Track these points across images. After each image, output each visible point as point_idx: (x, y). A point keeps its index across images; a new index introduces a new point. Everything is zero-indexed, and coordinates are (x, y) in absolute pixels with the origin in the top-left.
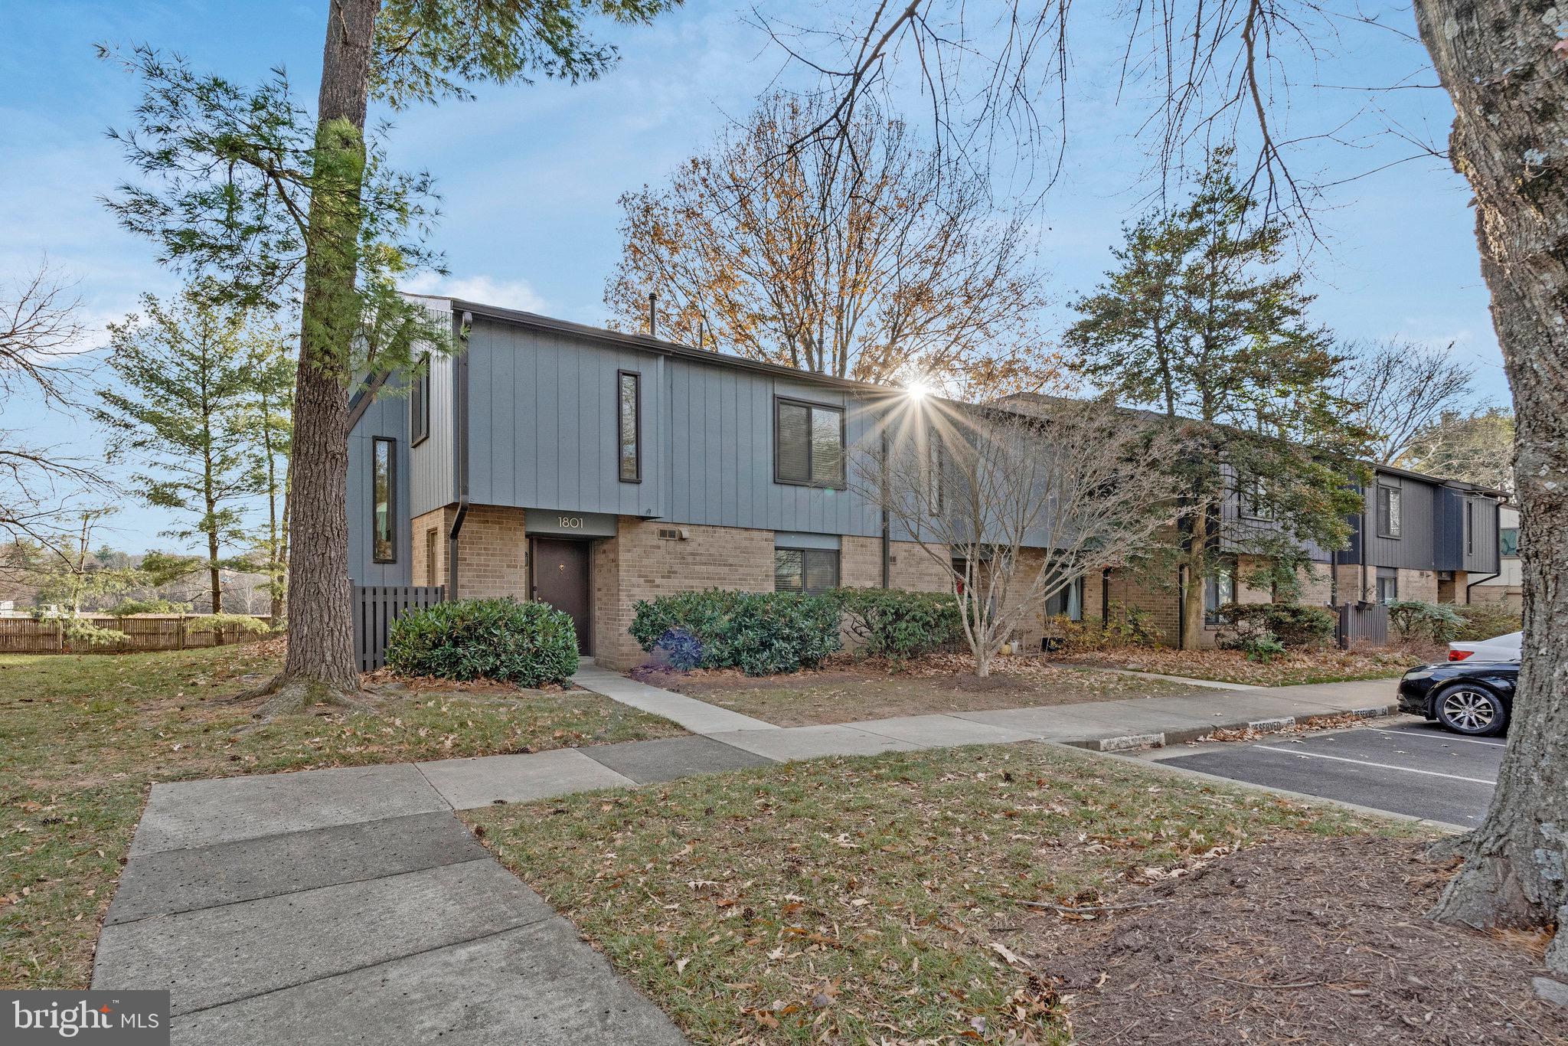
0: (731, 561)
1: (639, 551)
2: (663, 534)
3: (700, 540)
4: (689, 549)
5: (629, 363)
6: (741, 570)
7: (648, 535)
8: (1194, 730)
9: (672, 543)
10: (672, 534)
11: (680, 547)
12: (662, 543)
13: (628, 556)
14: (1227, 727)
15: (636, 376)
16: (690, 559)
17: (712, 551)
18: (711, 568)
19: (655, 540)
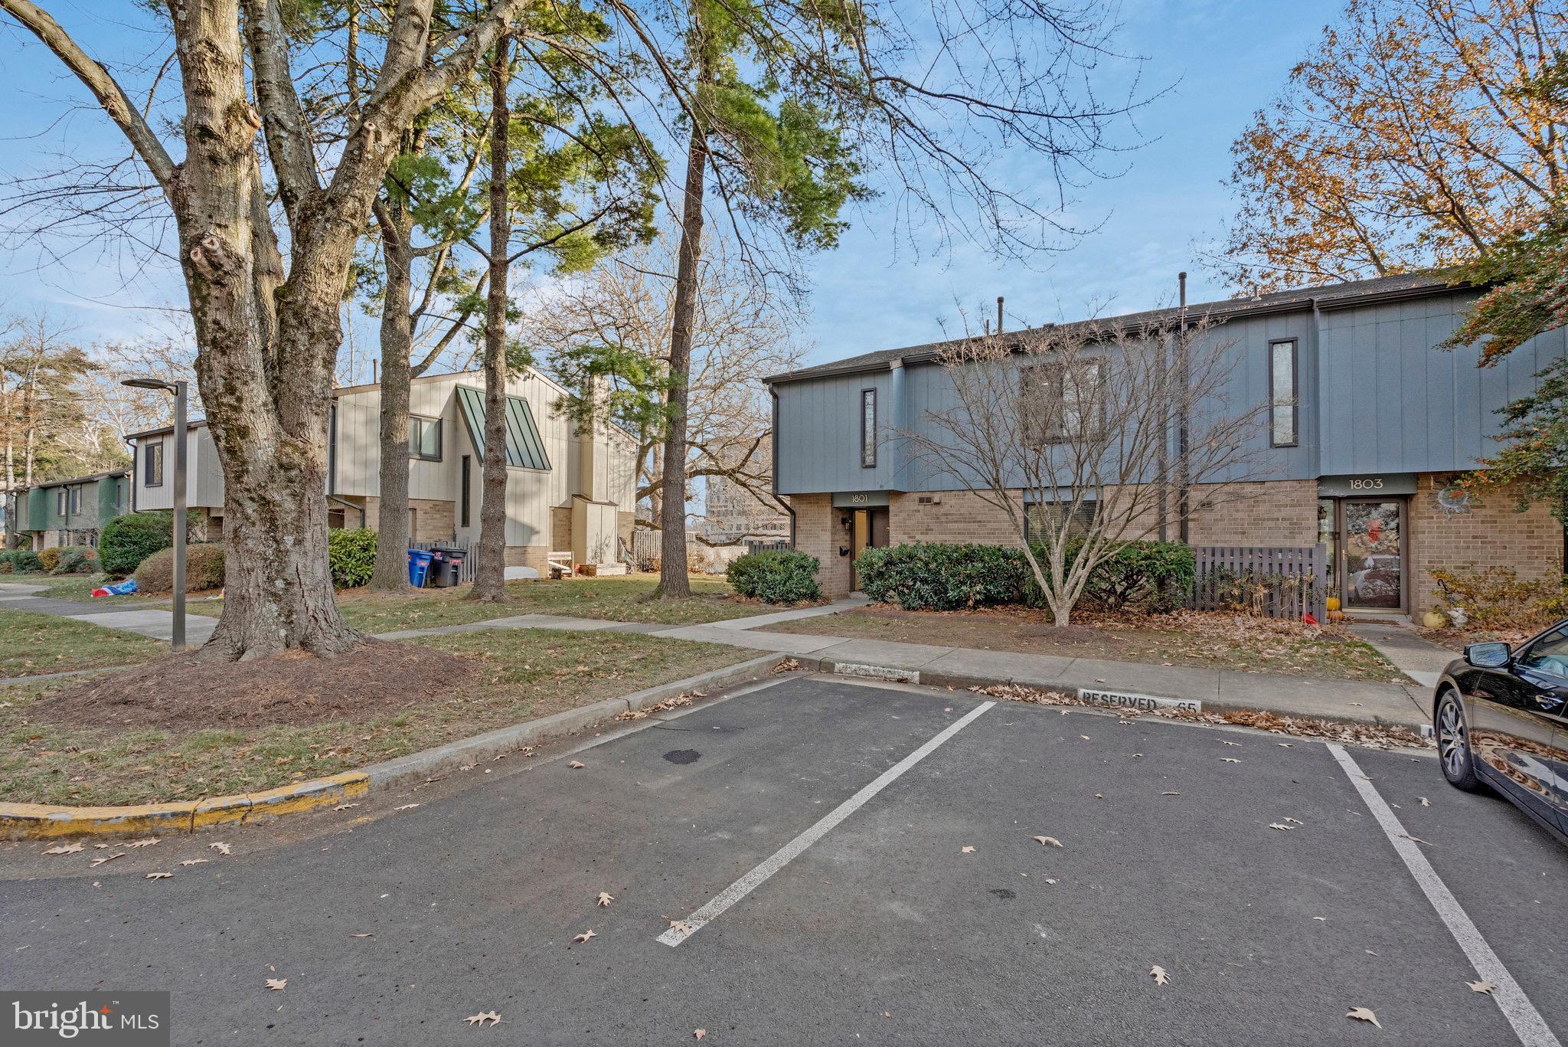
0: (979, 519)
1: (903, 515)
2: (921, 500)
3: (952, 502)
4: (942, 510)
5: (868, 383)
6: (989, 525)
7: (910, 504)
8: (968, 678)
9: (928, 507)
10: (929, 500)
11: (935, 509)
12: (921, 508)
13: (896, 518)
14: (1020, 685)
15: (874, 390)
16: (943, 519)
17: (963, 511)
18: (961, 526)
19: (915, 506)
